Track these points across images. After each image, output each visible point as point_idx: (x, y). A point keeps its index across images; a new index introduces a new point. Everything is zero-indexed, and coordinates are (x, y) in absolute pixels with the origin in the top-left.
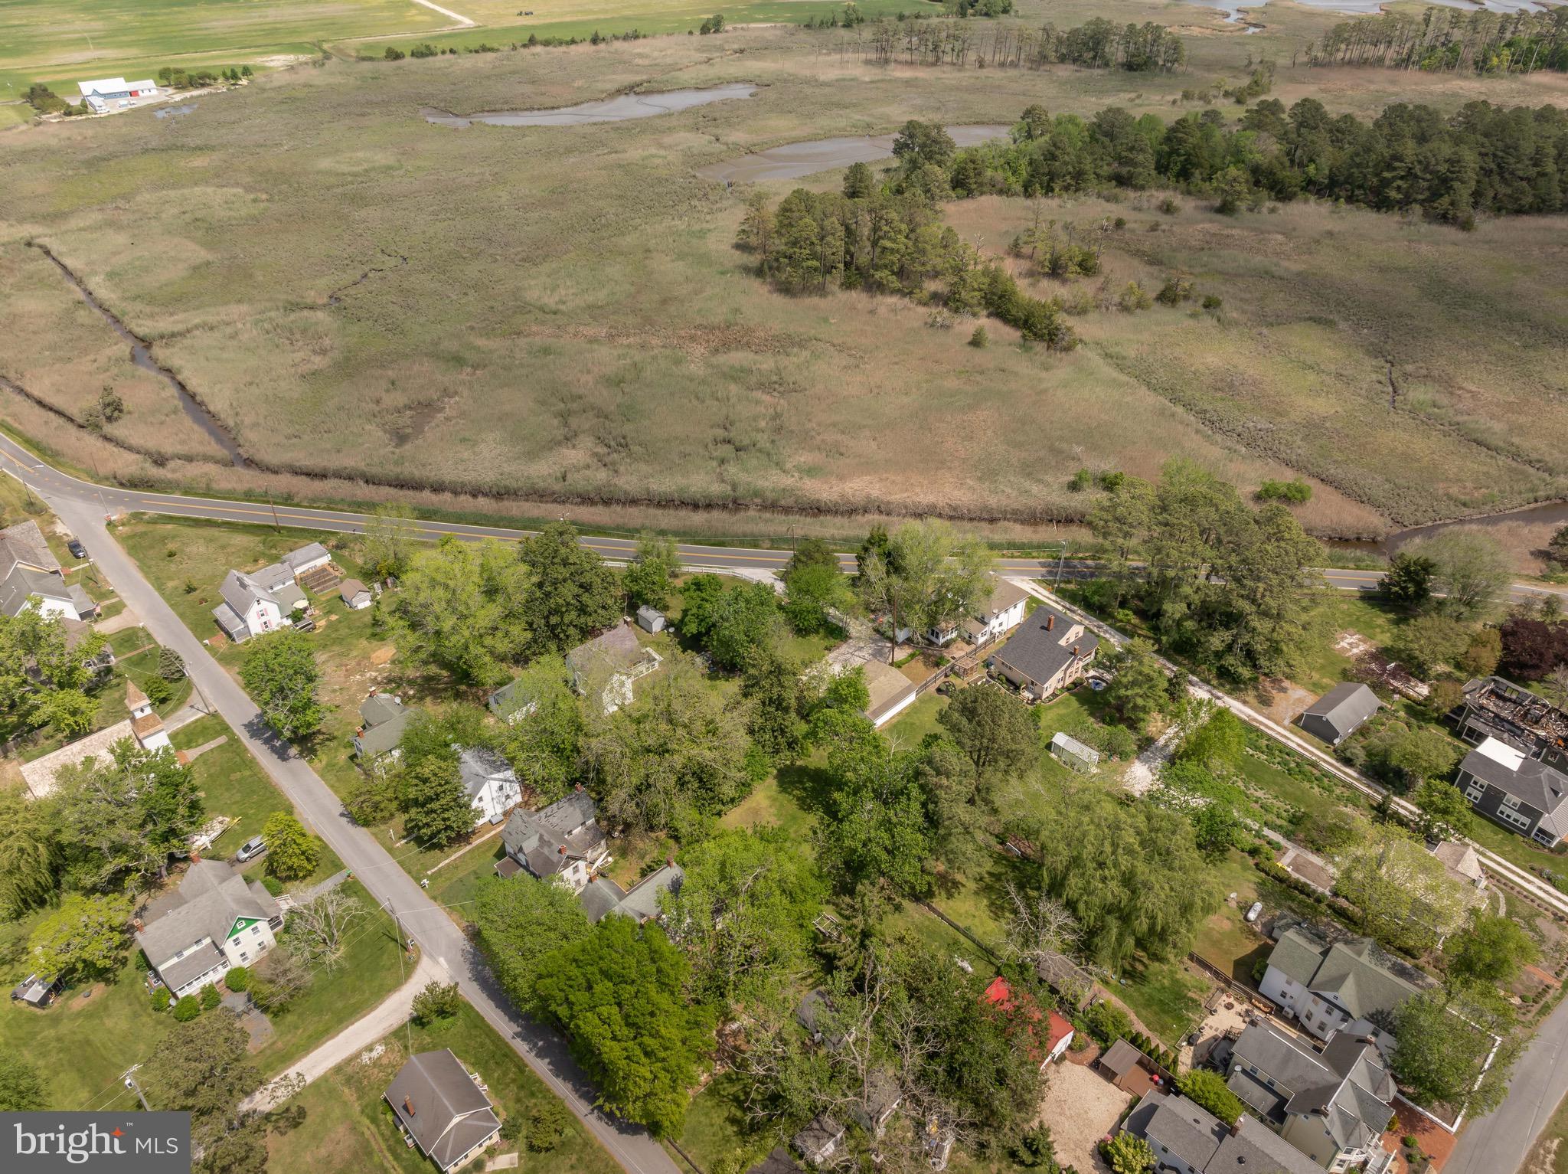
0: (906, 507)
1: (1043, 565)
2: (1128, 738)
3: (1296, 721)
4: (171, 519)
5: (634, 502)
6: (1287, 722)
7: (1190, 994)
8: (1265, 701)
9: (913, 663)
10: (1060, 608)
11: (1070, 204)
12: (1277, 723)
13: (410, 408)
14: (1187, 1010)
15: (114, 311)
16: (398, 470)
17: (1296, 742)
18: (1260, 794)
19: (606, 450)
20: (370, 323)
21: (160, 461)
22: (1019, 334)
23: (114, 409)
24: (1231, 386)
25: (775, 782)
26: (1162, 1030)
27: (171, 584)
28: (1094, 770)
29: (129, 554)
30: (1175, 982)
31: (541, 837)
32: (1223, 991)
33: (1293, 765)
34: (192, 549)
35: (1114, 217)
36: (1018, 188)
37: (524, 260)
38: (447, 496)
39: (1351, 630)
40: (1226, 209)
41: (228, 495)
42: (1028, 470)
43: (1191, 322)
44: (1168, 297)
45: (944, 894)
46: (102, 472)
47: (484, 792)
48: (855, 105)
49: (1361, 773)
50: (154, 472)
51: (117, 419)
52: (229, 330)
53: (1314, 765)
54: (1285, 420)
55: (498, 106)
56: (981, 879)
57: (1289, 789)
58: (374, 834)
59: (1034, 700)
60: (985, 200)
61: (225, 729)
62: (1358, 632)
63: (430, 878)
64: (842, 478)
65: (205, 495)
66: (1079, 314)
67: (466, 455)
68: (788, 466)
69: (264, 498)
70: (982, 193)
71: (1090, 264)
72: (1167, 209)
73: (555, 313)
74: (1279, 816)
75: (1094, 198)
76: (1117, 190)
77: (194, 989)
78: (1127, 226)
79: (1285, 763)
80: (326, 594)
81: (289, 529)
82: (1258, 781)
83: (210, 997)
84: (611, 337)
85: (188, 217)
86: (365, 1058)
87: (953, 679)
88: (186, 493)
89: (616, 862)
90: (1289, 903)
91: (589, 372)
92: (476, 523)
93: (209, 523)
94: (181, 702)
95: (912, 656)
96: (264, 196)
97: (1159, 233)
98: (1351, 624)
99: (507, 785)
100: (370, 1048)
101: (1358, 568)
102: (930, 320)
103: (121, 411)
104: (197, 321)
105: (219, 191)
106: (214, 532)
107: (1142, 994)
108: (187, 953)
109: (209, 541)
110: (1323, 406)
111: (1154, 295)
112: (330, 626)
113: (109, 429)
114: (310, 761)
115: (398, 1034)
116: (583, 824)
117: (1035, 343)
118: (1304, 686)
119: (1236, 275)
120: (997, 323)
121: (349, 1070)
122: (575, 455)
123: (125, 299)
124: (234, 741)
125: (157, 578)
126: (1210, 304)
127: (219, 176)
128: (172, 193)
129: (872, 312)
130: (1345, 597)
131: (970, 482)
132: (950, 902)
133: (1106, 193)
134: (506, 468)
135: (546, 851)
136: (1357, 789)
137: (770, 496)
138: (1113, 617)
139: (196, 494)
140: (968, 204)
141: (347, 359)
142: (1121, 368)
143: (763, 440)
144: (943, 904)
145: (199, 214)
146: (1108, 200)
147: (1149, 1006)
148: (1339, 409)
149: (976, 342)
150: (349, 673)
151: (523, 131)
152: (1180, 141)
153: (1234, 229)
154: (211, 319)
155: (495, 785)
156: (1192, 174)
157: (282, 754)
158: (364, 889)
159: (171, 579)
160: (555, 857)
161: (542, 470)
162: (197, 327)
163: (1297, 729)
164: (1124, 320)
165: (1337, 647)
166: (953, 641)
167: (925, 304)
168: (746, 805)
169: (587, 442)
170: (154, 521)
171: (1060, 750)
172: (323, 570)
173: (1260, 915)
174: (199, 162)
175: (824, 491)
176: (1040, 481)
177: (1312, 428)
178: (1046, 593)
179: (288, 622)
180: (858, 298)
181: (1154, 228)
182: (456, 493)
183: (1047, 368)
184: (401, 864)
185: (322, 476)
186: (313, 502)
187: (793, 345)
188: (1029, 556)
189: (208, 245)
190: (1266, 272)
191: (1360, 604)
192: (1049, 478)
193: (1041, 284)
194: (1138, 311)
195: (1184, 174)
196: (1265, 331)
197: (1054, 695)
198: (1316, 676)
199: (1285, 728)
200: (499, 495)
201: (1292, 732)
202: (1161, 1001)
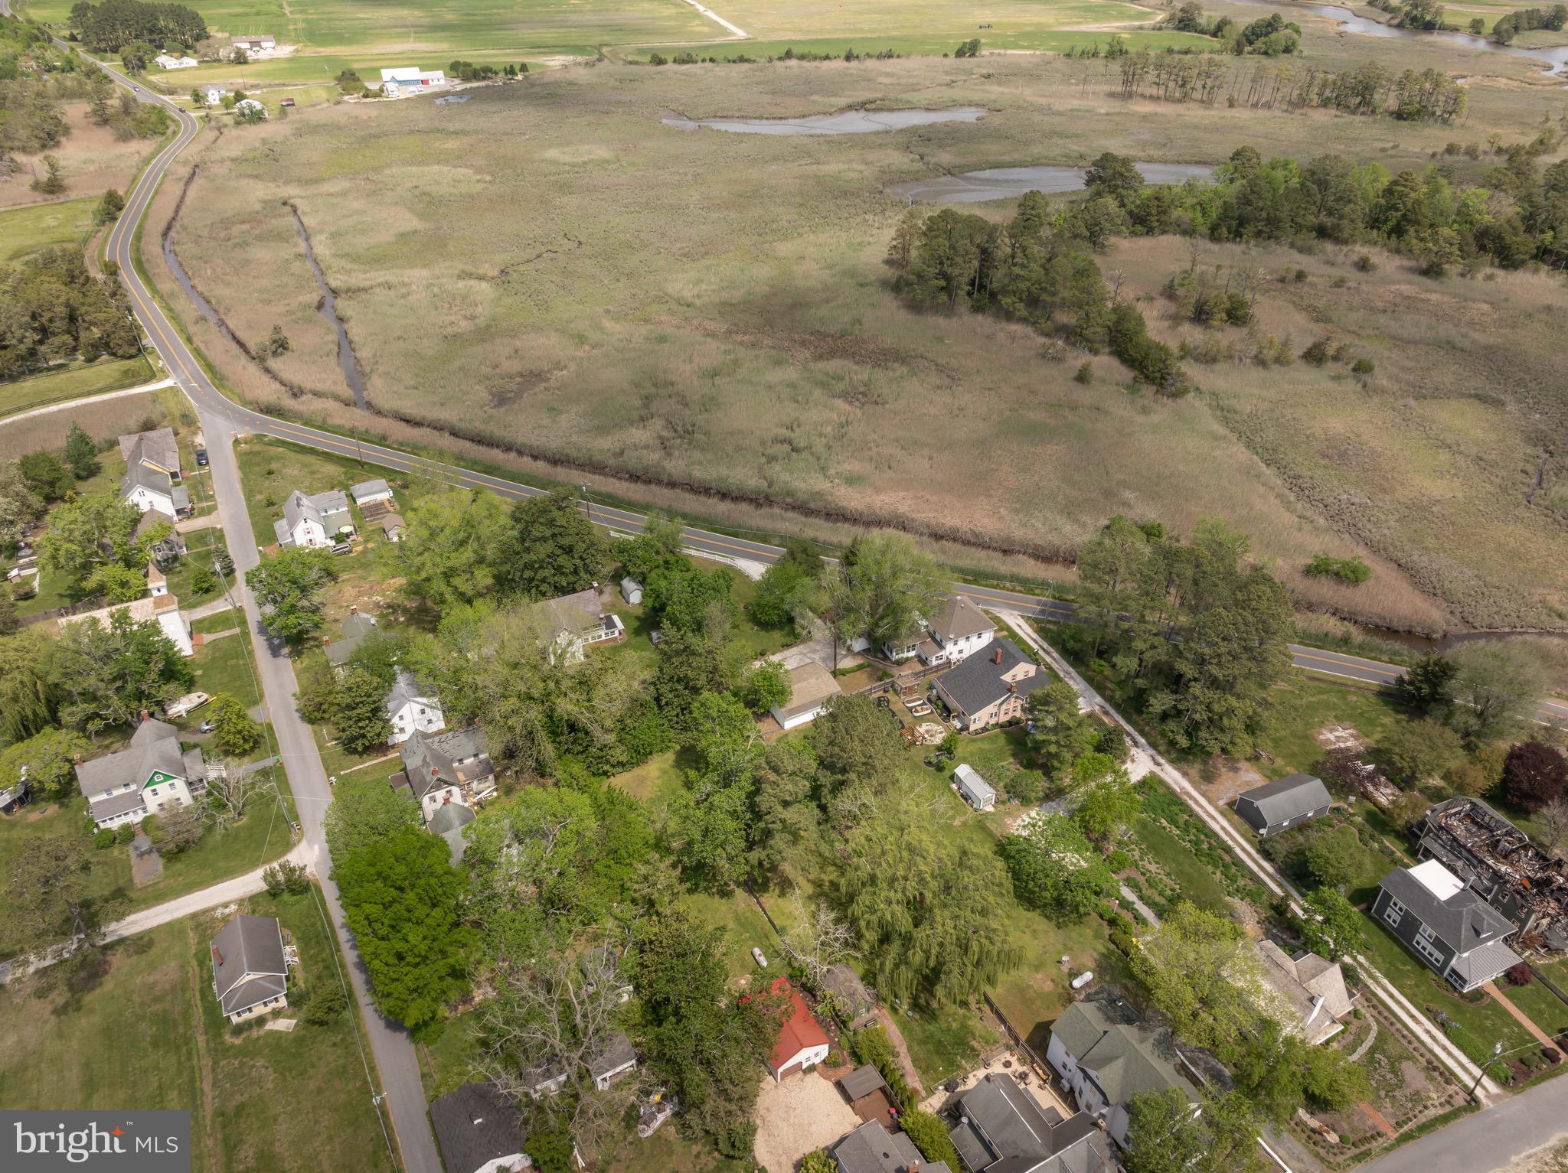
0: (928, 527)
1: (1039, 603)
2: (1039, 783)
3: (1231, 804)
4: (283, 444)
5: (672, 485)
6: (1221, 803)
7: (974, 1043)
8: (1208, 777)
9: (858, 674)
10: (1035, 647)
11: (1254, 252)
12: (1210, 801)
13: (522, 376)
14: (962, 1057)
15: (322, 265)
16: (482, 427)
17: (1221, 825)
18: (1153, 867)
19: (672, 434)
20: (523, 298)
21: (296, 393)
22: (1132, 374)
23: (281, 346)
24: (1342, 455)
25: (673, 757)
26: (924, 1068)
27: (259, 497)
28: (990, 809)
29: (240, 467)
30: (964, 1026)
31: (424, 759)
32: (1008, 1048)
33: (1205, 846)
34: (288, 471)
35: (1296, 268)
36: (1205, 230)
37: (685, 255)
38: (513, 455)
39: (1347, 724)
40: (1433, 271)
41: (337, 430)
42: (1070, 510)
43: (1332, 386)
44: (1315, 356)
45: (777, 891)
46: (249, 396)
47: (405, 711)
48: (1076, 136)
49: (1280, 871)
50: (288, 402)
51: (281, 354)
52: (404, 290)
53: (1228, 850)
54: (1387, 498)
55: (730, 113)
56: (820, 886)
57: (1187, 868)
58: (315, 732)
59: (962, 730)
60: (1165, 239)
61: (243, 622)
62: (1355, 728)
63: (339, 777)
64: (878, 490)
65: (320, 428)
66: (1207, 362)
67: (546, 422)
68: (832, 471)
69: (365, 437)
70: (1164, 232)
71: (1240, 313)
72: (1363, 265)
73: (688, 306)
74: (1161, 894)
75: (1286, 248)
76: (1315, 242)
77: (115, 825)
78: (1309, 279)
79: (1196, 843)
80: (371, 525)
81: (371, 465)
82: (1157, 854)
83: (127, 834)
84: (729, 332)
85: (417, 192)
86: (218, 913)
87: (891, 696)
88: (306, 424)
89: (498, 797)
90: (1126, 981)
91: (691, 361)
92: (527, 483)
93: (312, 451)
94: (220, 595)
95: (860, 667)
96: (488, 178)
97: (1344, 289)
98: (1350, 717)
99: (427, 710)
100: (226, 905)
101: (1391, 662)
102: (1042, 351)
103: (285, 349)
104: (382, 280)
105: (454, 170)
106: (311, 459)
107: (924, 1031)
108: (116, 793)
109: (305, 465)
110: (1438, 488)
111: (1301, 353)
112: (365, 552)
113: (273, 363)
114: (294, 662)
115: (254, 899)
116: (476, 755)
117: (1145, 386)
118: (1261, 770)
119: (1409, 342)
120: (1115, 362)
121: (202, 919)
122: (640, 435)
123: (335, 255)
124: (245, 634)
125: (251, 491)
126: (1362, 368)
127: (457, 159)
128: (414, 169)
129: (990, 337)
130: (1360, 689)
131: (1003, 511)
132: (780, 901)
133: (1300, 243)
134: (575, 439)
135: (424, 770)
136: (1264, 884)
137: (802, 497)
138: (1087, 666)
139: (313, 426)
140: (1145, 242)
141: (488, 326)
142: (1226, 422)
143: (819, 445)
144: (772, 901)
145: (427, 189)
146: (1300, 251)
147: (925, 1043)
148: (1459, 495)
149: (1082, 378)
150: (360, 594)
151: (740, 137)
152: (1402, 195)
153: (1433, 294)
154: (393, 279)
155: (417, 708)
156: (1407, 231)
157: (275, 652)
158: (285, 775)
159: (260, 493)
160: (428, 778)
161: (603, 445)
162: (379, 285)
163: (1229, 811)
164: (1256, 374)
165: (1322, 737)
166: (908, 659)
167: (1047, 335)
168: (637, 771)
169: (658, 424)
170: (271, 444)
171: (960, 782)
172: (382, 504)
173: (1087, 985)
174: (451, 144)
175: (852, 499)
176: (1077, 521)
177: (1418, 510)
178: (1029, 630)
179: (332, 543)
180: (983, 322)
181: (1340, 283)
182: (520, 453)
183: (1145, 411)
184: (324, 760)
185: (418, 424)
186: (401, 446)
187: (897, 360)
188: (1031, 592)
189: (422, 216)
190: (1449, 343)
191: (1373, 699)
192: (1086, 519)
193: (1180, 328)
194: (1275, 367)
195: (1398, 231)
196: (1412, 402)
197: (985, 729)
198: (1279, 762)
199: (1216, 808)
200: (555, 461)
201: (1222, 813)
202: (940, 1041)
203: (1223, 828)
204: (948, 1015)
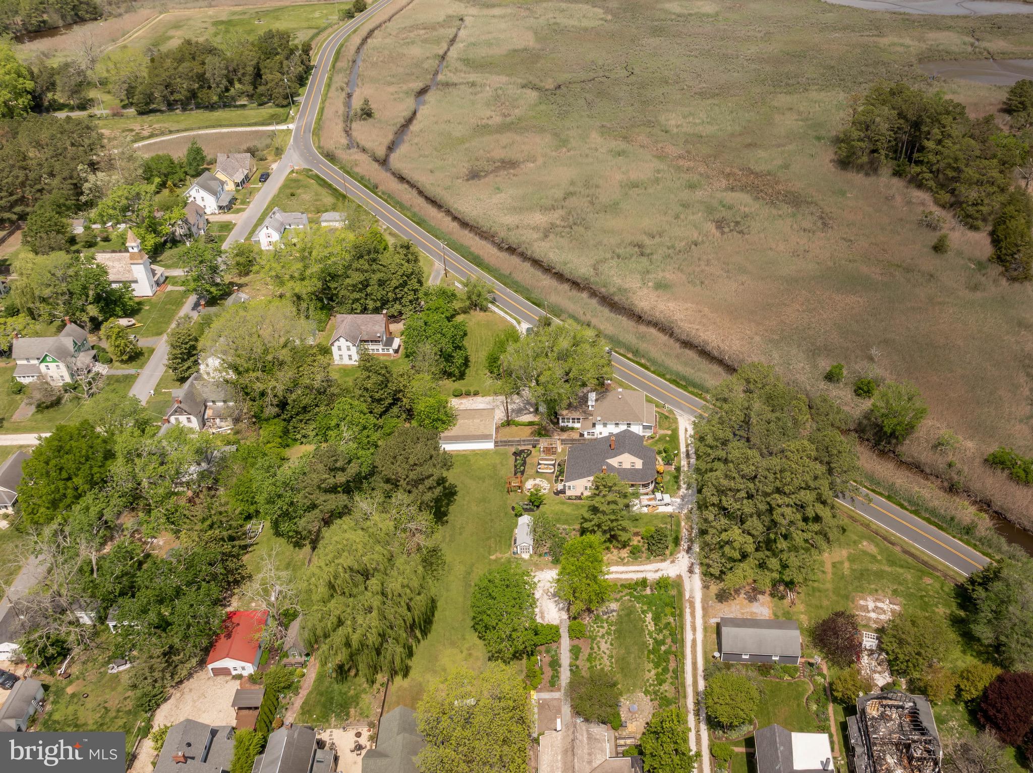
4: (317, 178)
6: (712, 620)
8: (722, 597)
12: (704, 615)
14: (335, 716)
18: (604, 647)
23: (366, 114)
26: (305, 711)
28: (526, 556)
29: (280, 188)
30: (356, 697)
32: (369, 724)
33: (663, 648)
34: (304, 196)
37: (700, 94)
39: (898, 600)
41: (354, 175)
46: (325, 144)
50: (342, 151)
51: (364, 120)
52: (479, 89)
57: (631, 658)
59: (560, 492)
62: (901, 605)
64: (672, 299)
65: (346, 171)
68: (652, 276)
69: (366, 182)
73: (666, 132)
74: (590, 669)
79: (659, 643)
82: (618, 638)
87: (535, 451)
88: (340, 168)
93: (329, 186)
95: (533, 424)
98: (907, 596)
103: (369, 116)
104: (472, 80)
106: (323, 191)
107: (329, 687)
109: (316, 194)
113: (354, 125)
117: (993, 266)
118: (775, 608)
120: (985, 241)
122: (538, 219)
123: (457, 59)
130: (946, 575)
136: (683, 696)
139: (343, 171)
145: (561, 20)
147: (322, 695)
154: (479, 81)
158: (134, 382)
162: (467, 83)
163: (711, 628)
165: (861, 602)
166: (574, 429)
167: (942, 206)
169: (559, 214)
170: (310, 176)
176: (813, 362)
178: (690, 435)
180: (894, 185)
184: (160, 380)
191: (948, 588)
197: (579, 498)
198: (799, 608)
199: (705, 623)
201: (705, 629)
202: (332, 698)
203: (694, 641)
204: (354, 684)
